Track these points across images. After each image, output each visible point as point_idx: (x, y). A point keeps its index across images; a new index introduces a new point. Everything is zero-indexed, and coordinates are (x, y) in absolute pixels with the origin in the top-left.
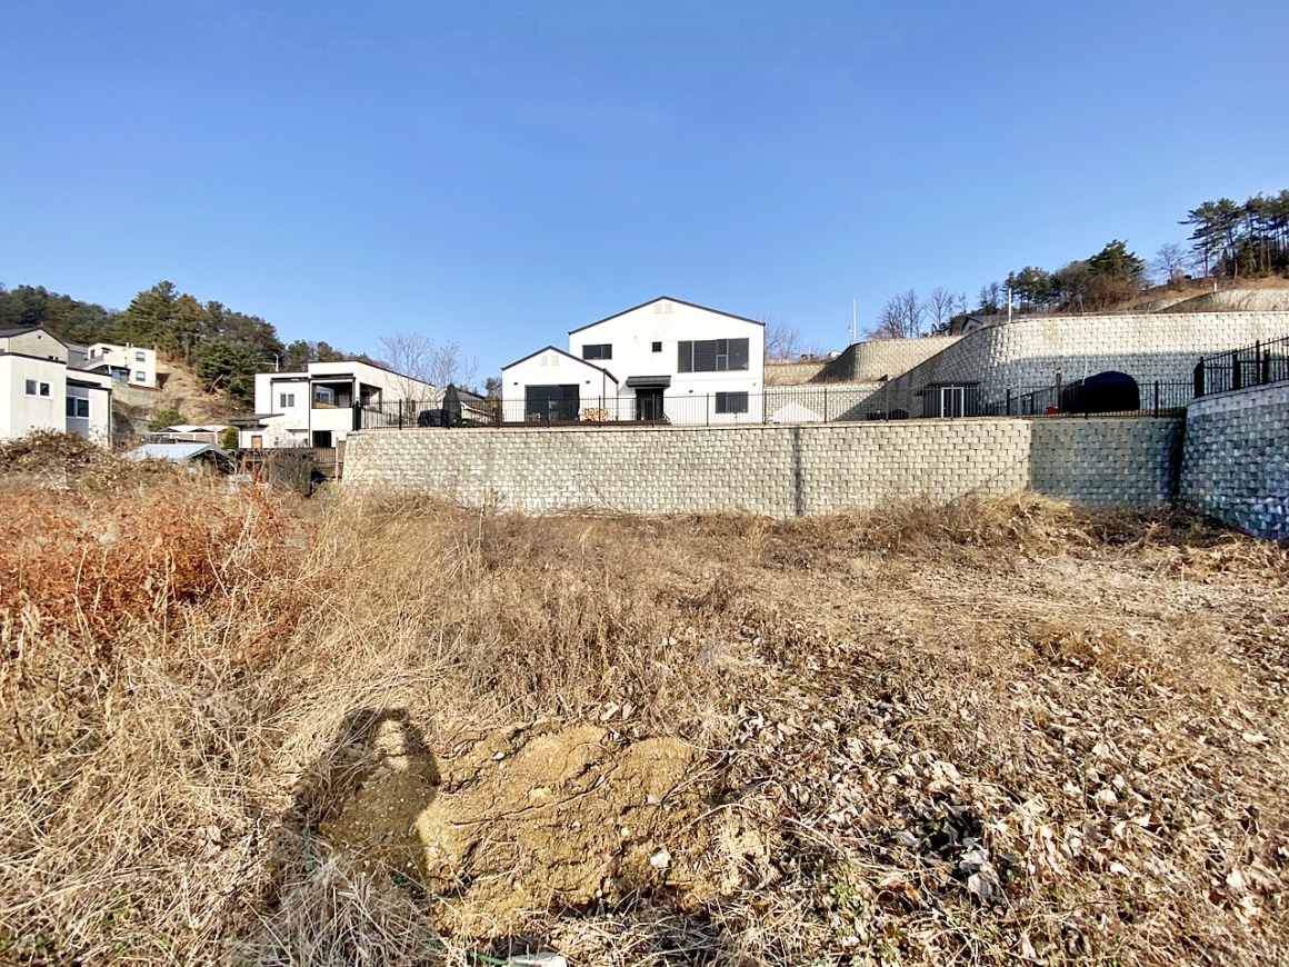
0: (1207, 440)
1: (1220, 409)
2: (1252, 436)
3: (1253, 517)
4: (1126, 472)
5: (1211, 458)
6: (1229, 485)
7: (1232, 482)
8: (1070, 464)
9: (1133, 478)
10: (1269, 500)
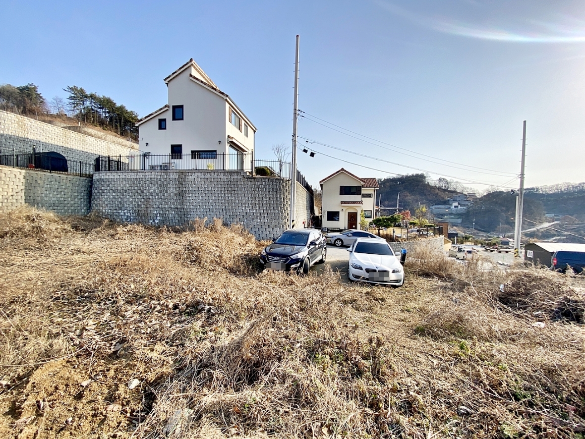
0: (103, 188)
1: (107, 177)
2: (119, 188)
3: (120, 217)
4: (69, 199)
5: (104, 196)
6: (111, 206)
7: (112, 204)
8: (43, 195)
9: (73, 202)
10: (126, 211)
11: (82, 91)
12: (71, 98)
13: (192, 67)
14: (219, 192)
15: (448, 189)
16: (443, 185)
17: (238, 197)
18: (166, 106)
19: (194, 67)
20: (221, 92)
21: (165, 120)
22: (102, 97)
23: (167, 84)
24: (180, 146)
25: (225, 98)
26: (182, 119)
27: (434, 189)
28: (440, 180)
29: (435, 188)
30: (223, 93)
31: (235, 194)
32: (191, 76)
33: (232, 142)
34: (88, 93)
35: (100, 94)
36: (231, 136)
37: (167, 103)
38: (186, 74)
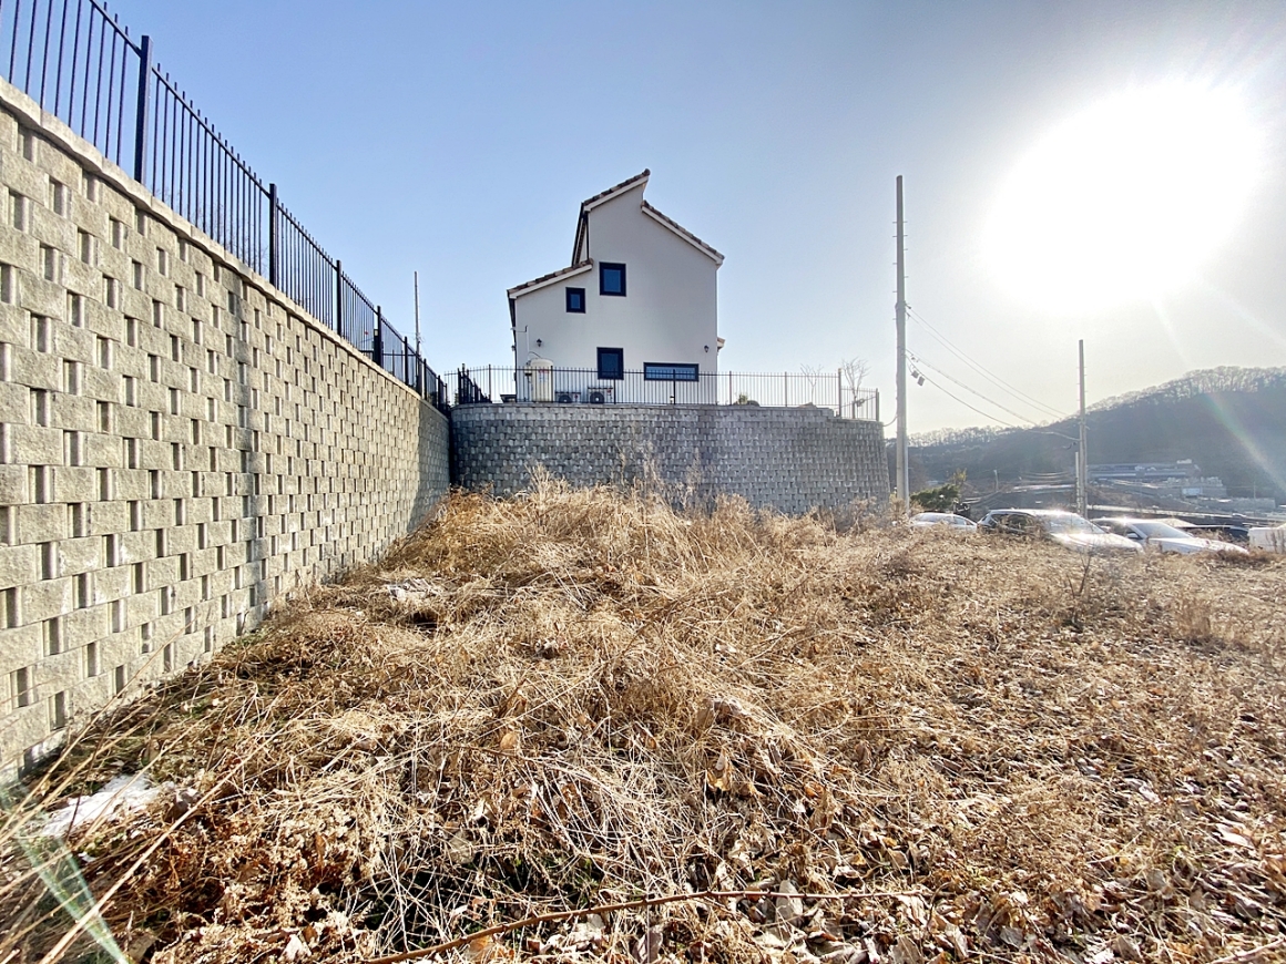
14: (783, 450)
17: (820, 459)
20: (709, 249)
21: (581, 292)
24: (619, 352)
25: (718, 260)
26: (623, 294)
31: (813, 453)
32: (646, 204)
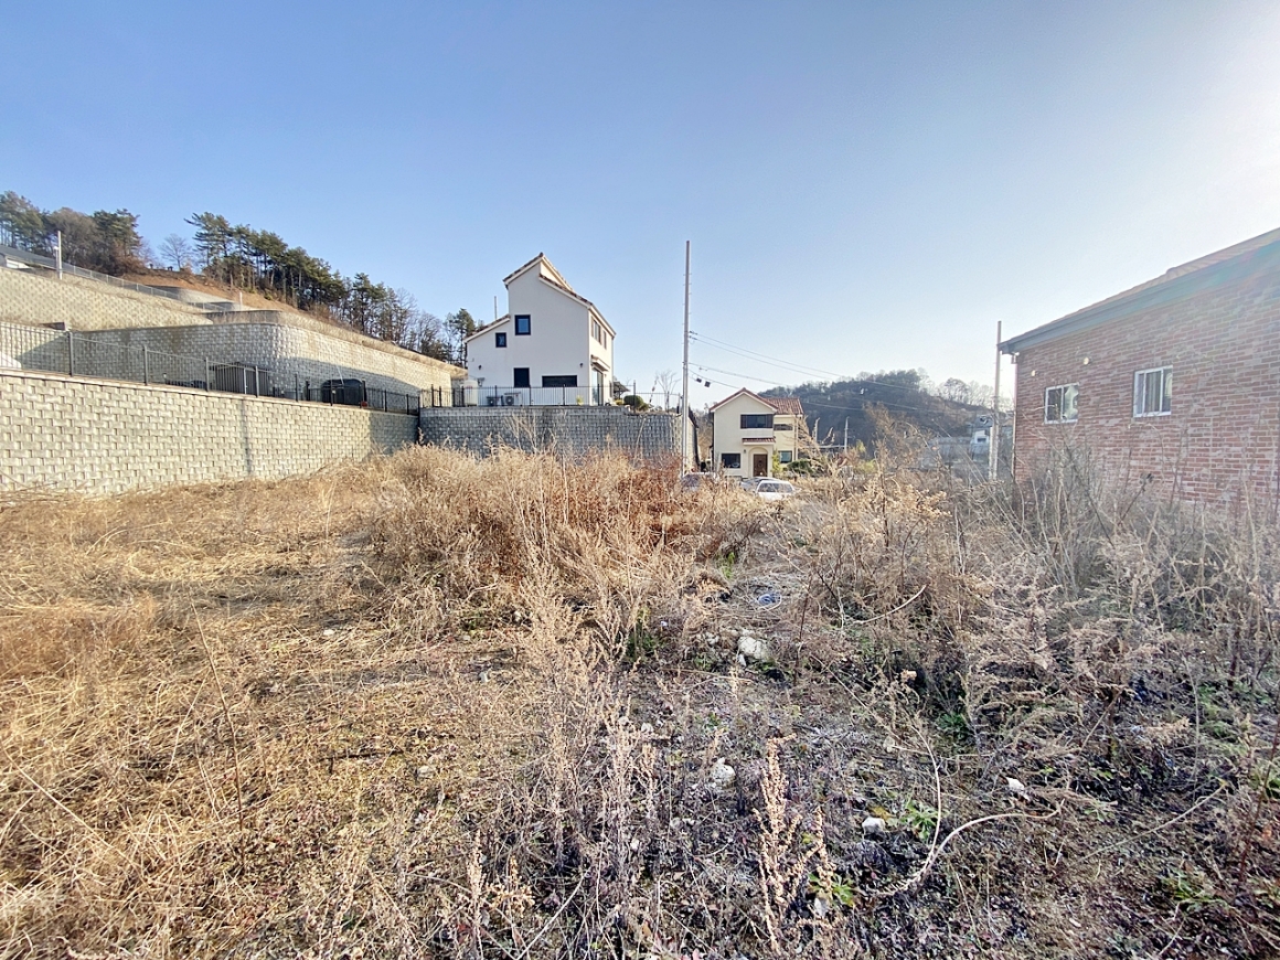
11: (221, 222)
12: (200, 237)
13: (542, 264)
15: (965, 402)
16: (956, 393)
18: (506, 317)
19: (545, 265)
20: (583, 299)
21: (504, 334)
22: (259, 232)
23: (507, 286)
24: (527, 370)
25: (589, 306)
26: (529, 333)
27: (937, 402)
28: (950, 383)
29: (939, 400)
30: (585, 301)
32: (541, 276)
33: (596, 364)
34: (232, 225)
35: (257, 228)
36: (595, 355)
37: (507, 313)
38: (534, 273)
